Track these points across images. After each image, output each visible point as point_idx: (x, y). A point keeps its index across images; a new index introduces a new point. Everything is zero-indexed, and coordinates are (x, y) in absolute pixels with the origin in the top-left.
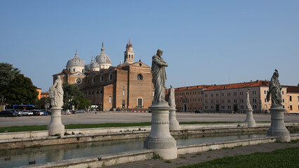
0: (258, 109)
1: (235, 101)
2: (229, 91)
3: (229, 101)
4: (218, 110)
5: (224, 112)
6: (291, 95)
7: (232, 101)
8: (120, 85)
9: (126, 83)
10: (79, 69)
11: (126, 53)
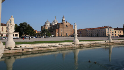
0: (105, 35)
1: (97, 33)
2: (95, 30)
3: (95, 33)
4: (91, 36)
5: (94, 37)
6: (116, 31)
8: (61, 29)
10: (49, 24)
11: (62, 19)
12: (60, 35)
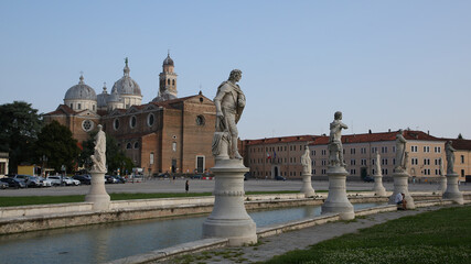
1: (364, 162)
2: (353, 146)
3: (353, 163)
7: (358, 162)
9: (178, 130)
10: (88, 105)
11: (163, 75)
12: (167, 168)
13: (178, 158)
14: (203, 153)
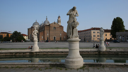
9: (49, 31)
11: (58, 20)
13: (49, 37)
14: (55, 36)
